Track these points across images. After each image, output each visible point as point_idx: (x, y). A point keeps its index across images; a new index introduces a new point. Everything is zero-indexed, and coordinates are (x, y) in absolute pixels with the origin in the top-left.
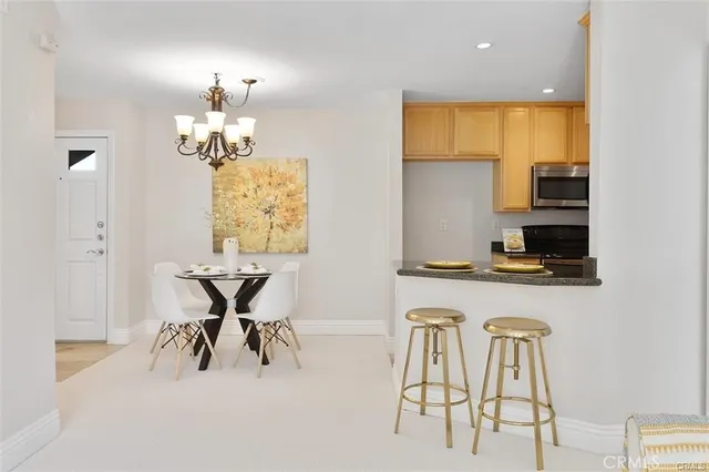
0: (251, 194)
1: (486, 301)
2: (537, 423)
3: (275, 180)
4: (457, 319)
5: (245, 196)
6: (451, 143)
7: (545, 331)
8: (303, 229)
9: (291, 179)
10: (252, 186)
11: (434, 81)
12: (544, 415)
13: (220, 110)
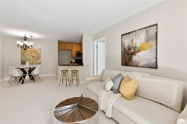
0: (29, 54)
1: (71, 68)
2: (77, 82)
3: (35, 52)
4: (67, 71)
5: (28, 54)
6: (65, 48)
7: (78, 71)
8: (40, 60)
9: (38, 52)
10: (30, 53)
11: (62, 39)
12: (78, 81)
13: (26, 41)
